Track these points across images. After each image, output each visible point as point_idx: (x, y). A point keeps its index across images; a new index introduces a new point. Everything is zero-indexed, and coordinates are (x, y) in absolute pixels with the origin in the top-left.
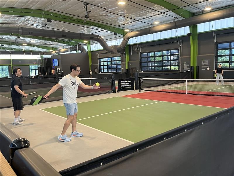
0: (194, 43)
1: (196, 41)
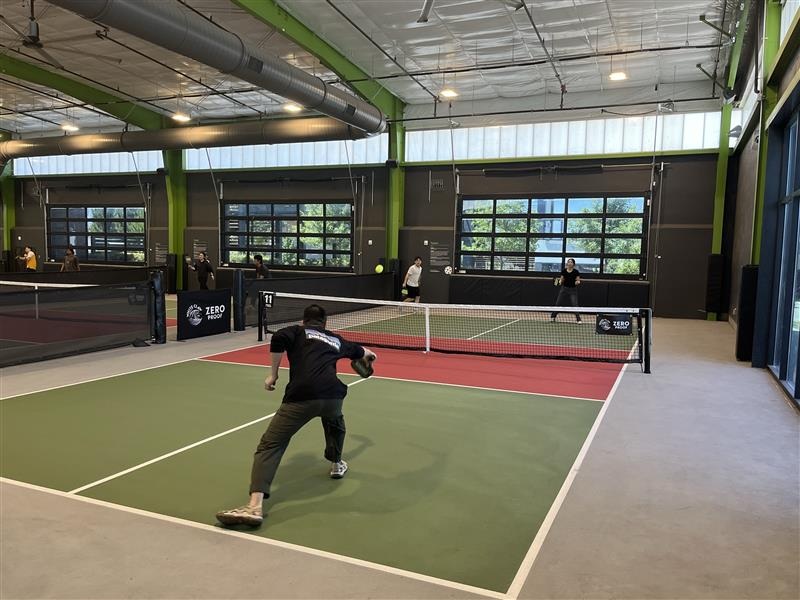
0: (175, 195)
1: (182, 191)
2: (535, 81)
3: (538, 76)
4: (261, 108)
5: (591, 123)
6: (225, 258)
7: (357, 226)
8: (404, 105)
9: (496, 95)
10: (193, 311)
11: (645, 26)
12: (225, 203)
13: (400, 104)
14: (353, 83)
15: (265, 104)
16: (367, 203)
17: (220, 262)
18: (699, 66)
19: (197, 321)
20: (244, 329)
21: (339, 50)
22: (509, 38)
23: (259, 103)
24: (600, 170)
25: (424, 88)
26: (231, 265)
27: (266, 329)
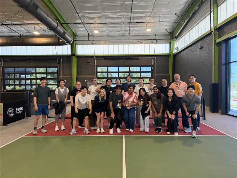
2: (121, 31)
3: (122, 29)
4: (21, 33)
5: (135, 45)
6: (4, 88)
7: (60, 75)
8: (76, 36)
9: (107, 35)
10: (10, 111)
11: (160, 15)
12: (4, 68)
13: (74, 35)
14: (63, 24)
15: (23, 32)
16: (63, 68)
17: (3, 90)
18: (166, 30)
19: (12, 115)
20: (30, 116)
21: (59, 12)
22: (120, 14)
23: (20, 31)
24: (138, 59)
25: (86, 30)
26: (7, 91)
27: (47, 116)
